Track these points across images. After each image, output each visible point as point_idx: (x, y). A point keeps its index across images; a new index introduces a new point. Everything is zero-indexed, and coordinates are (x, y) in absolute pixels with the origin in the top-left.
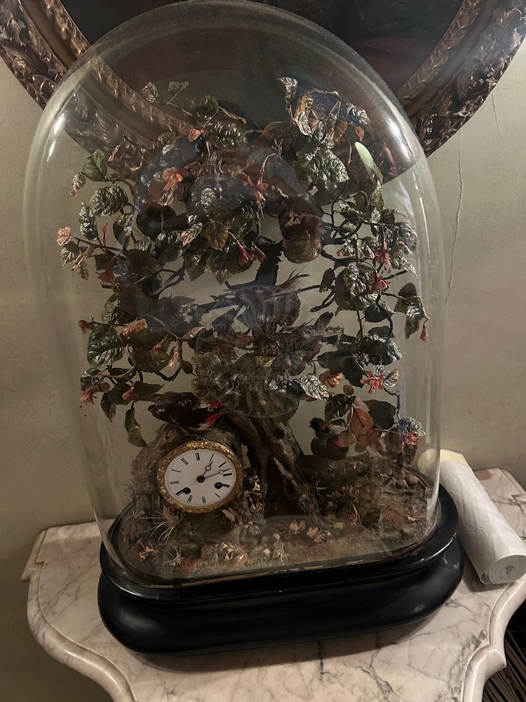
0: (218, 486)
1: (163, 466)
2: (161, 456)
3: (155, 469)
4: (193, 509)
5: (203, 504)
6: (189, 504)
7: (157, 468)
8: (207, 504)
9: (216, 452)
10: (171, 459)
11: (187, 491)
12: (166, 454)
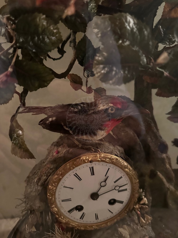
0: (112, 202)
1: (54, 182)
2: (51, 171)
3: (45, 186)
4: (85, 225)
5: (96, 221)
6: (81, 221)
7: (48, 185)
8: (99, 221)
9: (112, 166)
10: (63, 175)
11: (79, 208)
12: (57, 168)
